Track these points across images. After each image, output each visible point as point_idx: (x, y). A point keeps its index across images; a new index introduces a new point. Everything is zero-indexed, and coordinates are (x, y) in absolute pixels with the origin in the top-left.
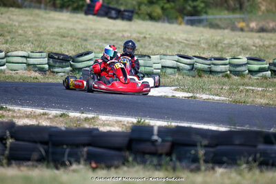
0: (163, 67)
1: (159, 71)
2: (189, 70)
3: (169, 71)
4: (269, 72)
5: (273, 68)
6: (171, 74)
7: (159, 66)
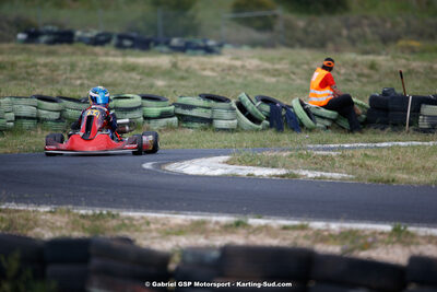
0: (17, 118)
1: (12, 124)
2: (57, 121)
3: (27, 124)
4: (175, 119)
5: (180, 111)
6: (30, 129)
7: (11, 116)
